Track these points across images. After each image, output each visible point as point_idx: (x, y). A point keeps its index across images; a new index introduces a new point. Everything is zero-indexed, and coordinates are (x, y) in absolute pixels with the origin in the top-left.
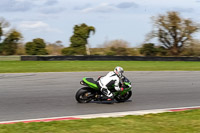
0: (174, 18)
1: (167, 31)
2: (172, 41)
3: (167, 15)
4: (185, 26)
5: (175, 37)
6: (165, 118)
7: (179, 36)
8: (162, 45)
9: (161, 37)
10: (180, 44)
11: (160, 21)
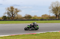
0: (12, 8)
1: (10, 12)
2: (11, 15)
3: (10, 7)
4: (15, 10)
5: (12, 14)
6: (9, 37)
7: (13, 13)
8: (8, 16)
9: (8, 14)
10: (14, 16)
11: (8, 9)
